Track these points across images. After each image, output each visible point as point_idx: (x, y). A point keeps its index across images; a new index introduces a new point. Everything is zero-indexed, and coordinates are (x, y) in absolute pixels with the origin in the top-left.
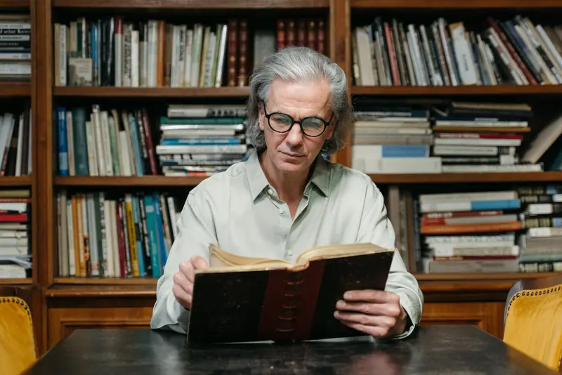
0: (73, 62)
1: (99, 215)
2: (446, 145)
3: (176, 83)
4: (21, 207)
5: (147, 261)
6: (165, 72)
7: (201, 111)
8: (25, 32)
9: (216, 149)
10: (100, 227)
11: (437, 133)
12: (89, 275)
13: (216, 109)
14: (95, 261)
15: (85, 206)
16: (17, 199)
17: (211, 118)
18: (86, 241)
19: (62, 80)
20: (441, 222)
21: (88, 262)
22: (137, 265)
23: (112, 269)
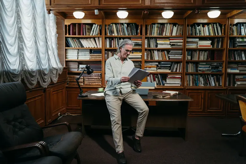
0: (188, 57)
1: (190, 77)
2: (240, 68)
3: (200, 60)
4: (180, 76)
5: (196, 84)
6: (199, 58)
7: (205, 63)
8: (181, 52)
9: (207, 69)
10: (190, 79)
11: (239, 67)
12: (188, 86)
13: (207, 63)
14: (189, 84)
15: (188, 76)
16: (179, 75)
17: (206, 64)
18: (188, 81)
19: (186, 59)
20: (238, 79)
21: (188, 84)
22: (195, 84)
23: (191, 85)
